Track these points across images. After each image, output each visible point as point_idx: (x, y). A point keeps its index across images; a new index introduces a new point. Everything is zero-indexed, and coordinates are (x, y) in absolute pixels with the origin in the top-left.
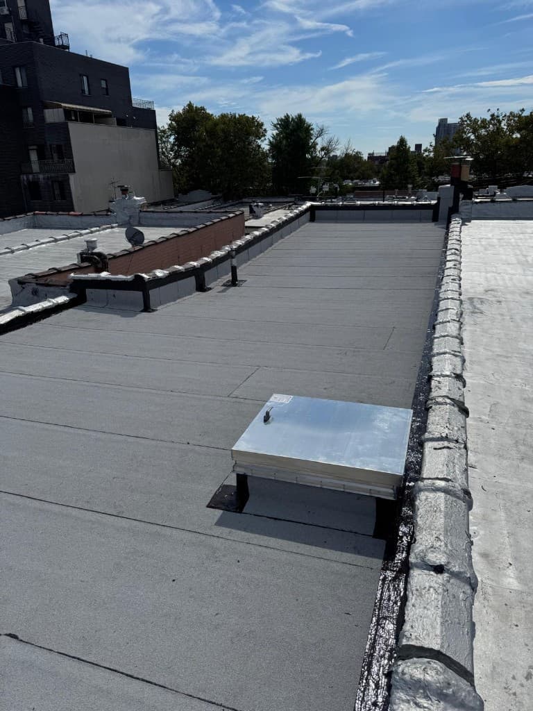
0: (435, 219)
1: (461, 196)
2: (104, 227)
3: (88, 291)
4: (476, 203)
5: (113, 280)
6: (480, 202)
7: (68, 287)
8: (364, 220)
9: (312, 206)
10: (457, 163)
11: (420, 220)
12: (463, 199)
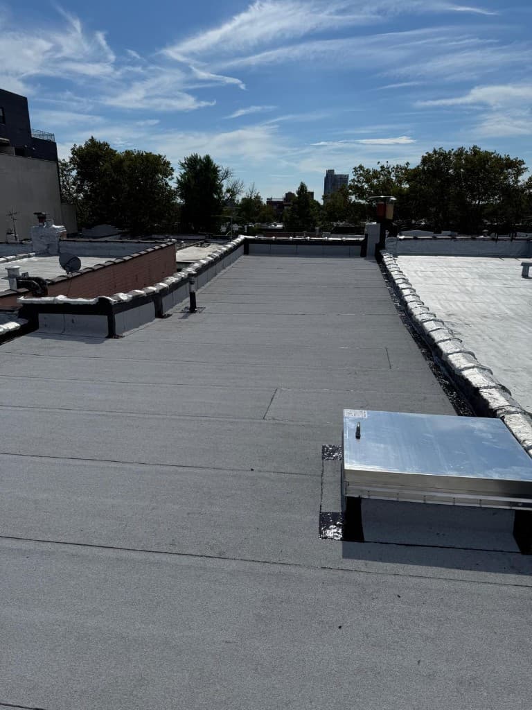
0: (363, 254)
1: (387, 233)
2: (21, 255)
3: (41, 316)
4: (400, 239)
5: (72, 303)
6: (404, 239)
7: (16, 312)
8: (296, 254)
9: (246, 239)
10: (382, 203)
11: (350, 255)
12: (389, 236)
